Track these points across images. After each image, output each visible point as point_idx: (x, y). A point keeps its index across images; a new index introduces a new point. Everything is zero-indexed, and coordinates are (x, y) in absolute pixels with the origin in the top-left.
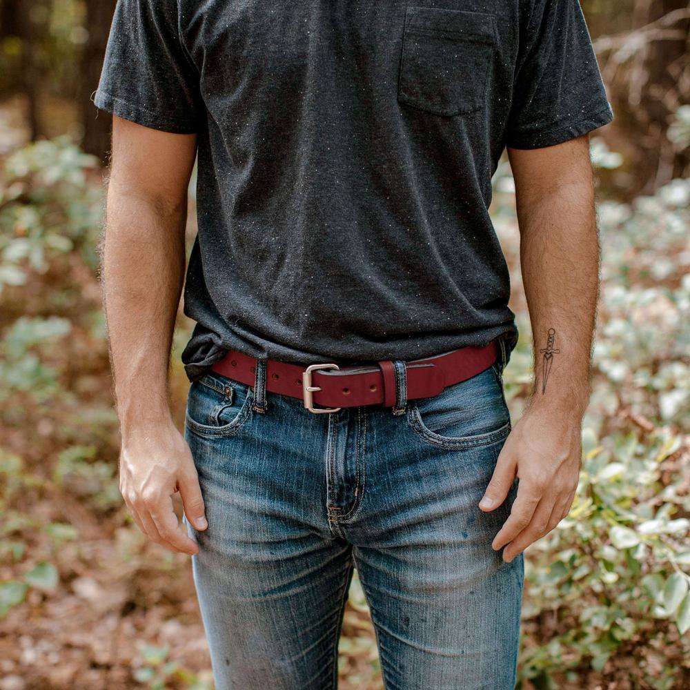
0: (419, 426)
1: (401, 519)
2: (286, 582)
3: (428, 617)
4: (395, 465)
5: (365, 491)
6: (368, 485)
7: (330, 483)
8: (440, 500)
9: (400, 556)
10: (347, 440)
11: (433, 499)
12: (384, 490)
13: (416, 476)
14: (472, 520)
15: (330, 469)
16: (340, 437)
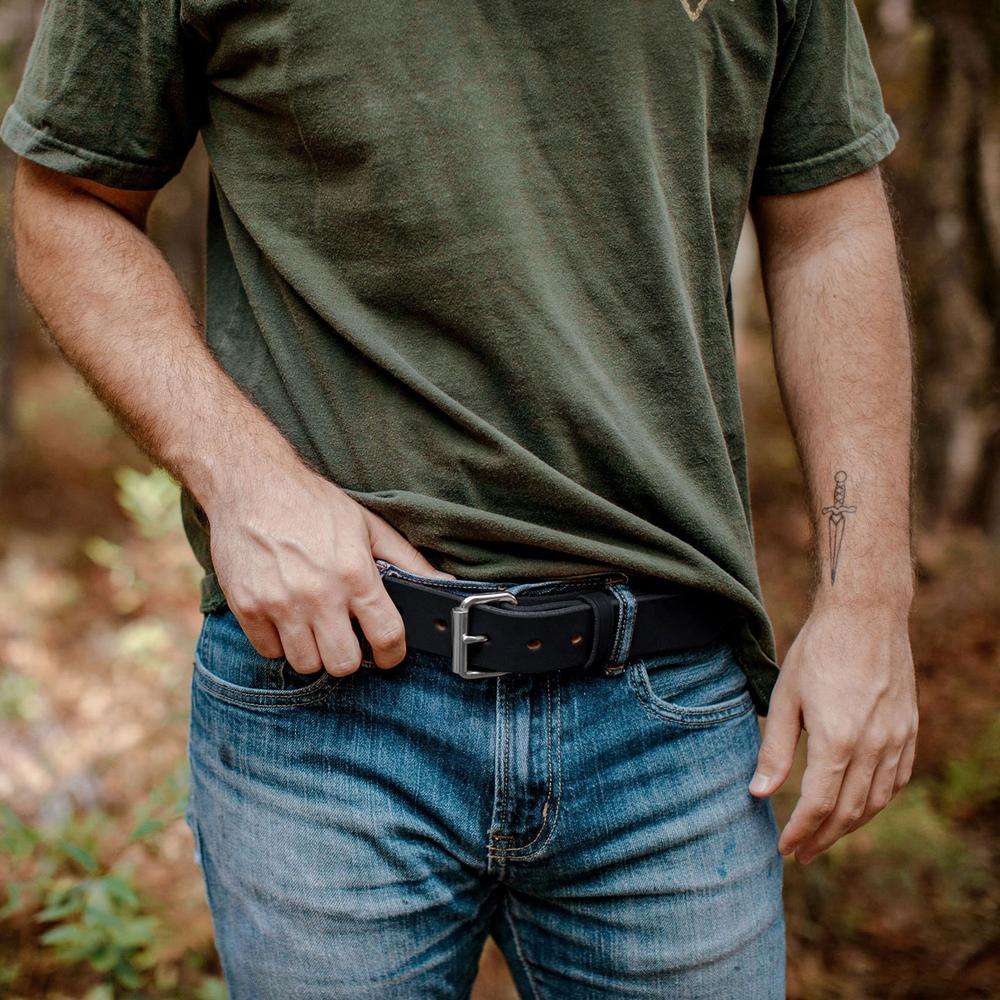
0: (646, 691)
5: (561, 807)
8: (680, 815)
10: (531, 720)
11: (670, 814)
12: (591, 804)
13: (642, 776)
14: (732, 846)
15: (502, 773)
16: (519, 715)
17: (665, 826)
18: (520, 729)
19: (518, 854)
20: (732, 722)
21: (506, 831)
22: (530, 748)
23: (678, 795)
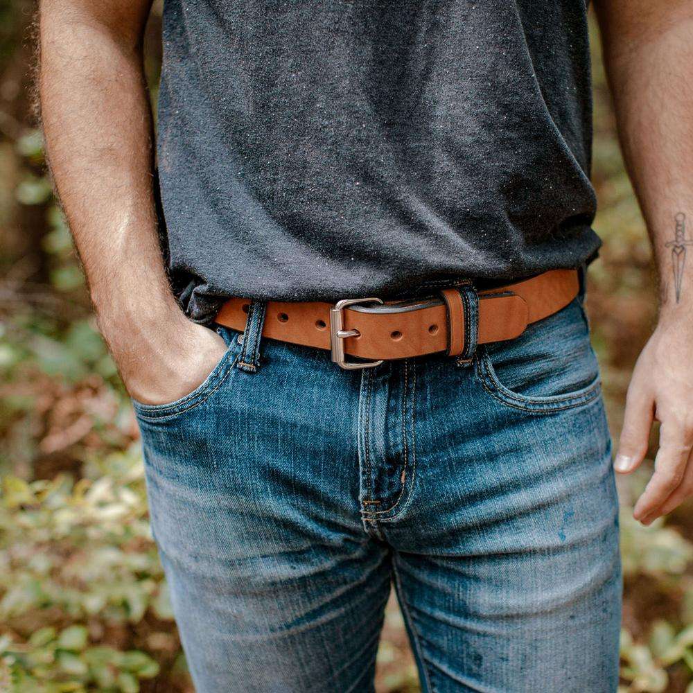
0: (492, 381)
1: (470, 515)
2: (315, 606)
3: (511, 655)
5: (417, 475)
6: (422, 467)
8: (526, 487)
9: (470, 570)
10: (388, 402)
11: (515, 486)
12: (444, 474)
13: (490, 453)
14: (571, 514)
15: (364, 446)
16: (378, 398)
17: (511, 496)
18: (378, 409)
19: (385, 516)
20: (572, 411)
21: (373, 496)
22: (386, 424)
23: (522, 469)
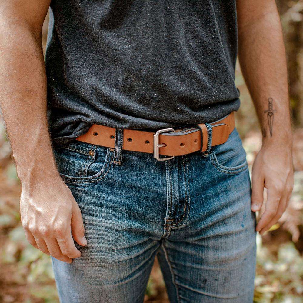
0: (216, 162)
2: (133, 271)
3: (220, 278)
4: (205, 188)
5: (190, 207)
6: (192, 203)
7: (169, 205)
8: (229, 206)
9: (204, 244)
10: (179, 176)
11: (226, 206)
12: (200, 205)
13: (216, 193)
18: (175, 179)
21: (171, 218)
22: (179, 186)
23: (228, 199)
